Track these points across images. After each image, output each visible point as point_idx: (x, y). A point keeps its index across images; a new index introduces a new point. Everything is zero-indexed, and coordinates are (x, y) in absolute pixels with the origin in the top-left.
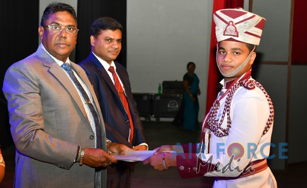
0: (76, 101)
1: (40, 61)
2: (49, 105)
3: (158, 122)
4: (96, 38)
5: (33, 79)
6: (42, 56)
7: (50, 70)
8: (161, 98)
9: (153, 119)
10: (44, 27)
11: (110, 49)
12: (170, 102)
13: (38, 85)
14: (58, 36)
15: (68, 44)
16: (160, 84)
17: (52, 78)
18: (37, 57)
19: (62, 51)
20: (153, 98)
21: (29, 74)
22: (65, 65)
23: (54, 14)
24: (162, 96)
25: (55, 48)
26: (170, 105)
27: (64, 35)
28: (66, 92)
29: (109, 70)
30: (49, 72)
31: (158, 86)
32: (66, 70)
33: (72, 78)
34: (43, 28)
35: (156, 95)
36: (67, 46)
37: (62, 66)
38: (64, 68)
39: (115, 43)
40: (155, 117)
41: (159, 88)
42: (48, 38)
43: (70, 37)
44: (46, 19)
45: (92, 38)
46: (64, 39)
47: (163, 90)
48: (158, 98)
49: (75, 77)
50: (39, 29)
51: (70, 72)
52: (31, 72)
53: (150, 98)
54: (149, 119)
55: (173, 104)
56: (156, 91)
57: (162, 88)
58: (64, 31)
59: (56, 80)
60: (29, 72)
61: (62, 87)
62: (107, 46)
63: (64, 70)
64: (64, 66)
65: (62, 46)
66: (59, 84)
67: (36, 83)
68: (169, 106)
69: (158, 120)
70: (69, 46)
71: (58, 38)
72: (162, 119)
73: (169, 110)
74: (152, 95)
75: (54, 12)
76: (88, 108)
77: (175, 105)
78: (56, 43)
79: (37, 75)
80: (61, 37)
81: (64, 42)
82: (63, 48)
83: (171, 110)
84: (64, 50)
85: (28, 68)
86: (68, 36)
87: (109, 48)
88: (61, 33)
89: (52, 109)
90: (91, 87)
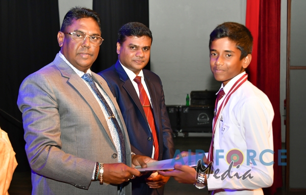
0: (97, 115)
1: (58, 71)
2: (69, 120)
3: (187, 138)
4: (121, 45)
5: (51, 92)
6: (61, 65)
7: (70, 81)
8: (189, 110)
9: (181, 134)
10: (65, 33)
11: (135, 58)
12: (200, 114)
13: (56, 99)
14: (81, 45)
15: (92, 53)
16: (188, 95)
17: (72, 89)
18: (54, 66)
19: (84, 62)
20: (180, 110)
21: (46, 86)
22: (86, 75)
23: (78, 20)
24: (190, 108)
25: (76, 58)
26: (200, 118)
27: (87, 44)
28: (87, 105)
29: (135, 80)
30: (68, 83)
31: (186, 96)
32: (87, 81)
33: (94, 90)
34: (63, 34)
35: (184, 107)
36: (90, 56)
37: (83, 77)
38: (85, 79)
39: (141, 50)
40: (182, 132)
41: (187, 99)
42: (70, 46)
43: (94, 46)
44: (68, 25)
45: (118, 45)
46: (87, 49)
47: (191, 101)
48: (186, 110)
49: (97, 89)
50: (59, 34)
51: (92, 83)
52: (49, 84)
53: (177, 110)
54: (177, 135)
55: (203, 117)
56: (184, 103)
57: (190, 99)
58: (88, 40)
59: (76, 93)
60: (47, 84)
61: (83, 101)
62: (131, 54)
63: (85, 81)
64: (85, 77)
65: (84, 56)
66: (79, 97)
67: (53, 96)
68: (198, 119)
69: (186, 135)
70: (92, 55)
71: (80, 47)
72: (191, 134)
73: (198, 124)
74: (179, 108)
75: (78, 18)
76: (112, 123)
77: (206, 118)
78: (78, 52)
79: (55, 87)
80: (84, 46)
81: (86, 52)
82: (86, 59)
83: (201, 124)
84: (86, 61)
85: (46, 80)
86: (92, 45)
87: (133, 56)
88: (85, 42)
89: (72, 124)
90: (114, 100)
